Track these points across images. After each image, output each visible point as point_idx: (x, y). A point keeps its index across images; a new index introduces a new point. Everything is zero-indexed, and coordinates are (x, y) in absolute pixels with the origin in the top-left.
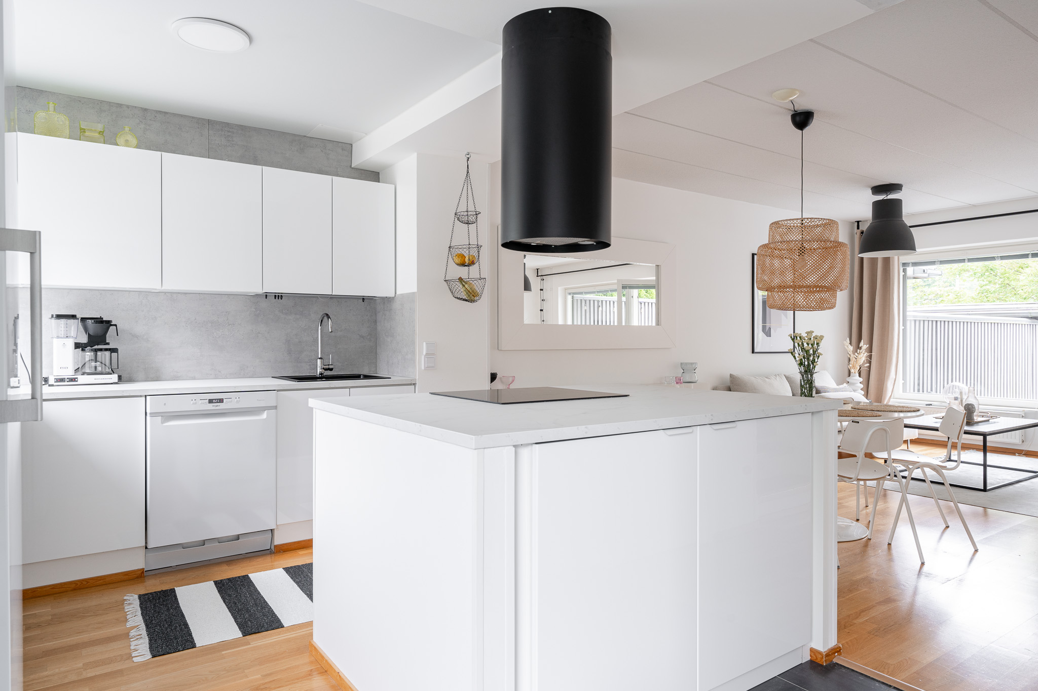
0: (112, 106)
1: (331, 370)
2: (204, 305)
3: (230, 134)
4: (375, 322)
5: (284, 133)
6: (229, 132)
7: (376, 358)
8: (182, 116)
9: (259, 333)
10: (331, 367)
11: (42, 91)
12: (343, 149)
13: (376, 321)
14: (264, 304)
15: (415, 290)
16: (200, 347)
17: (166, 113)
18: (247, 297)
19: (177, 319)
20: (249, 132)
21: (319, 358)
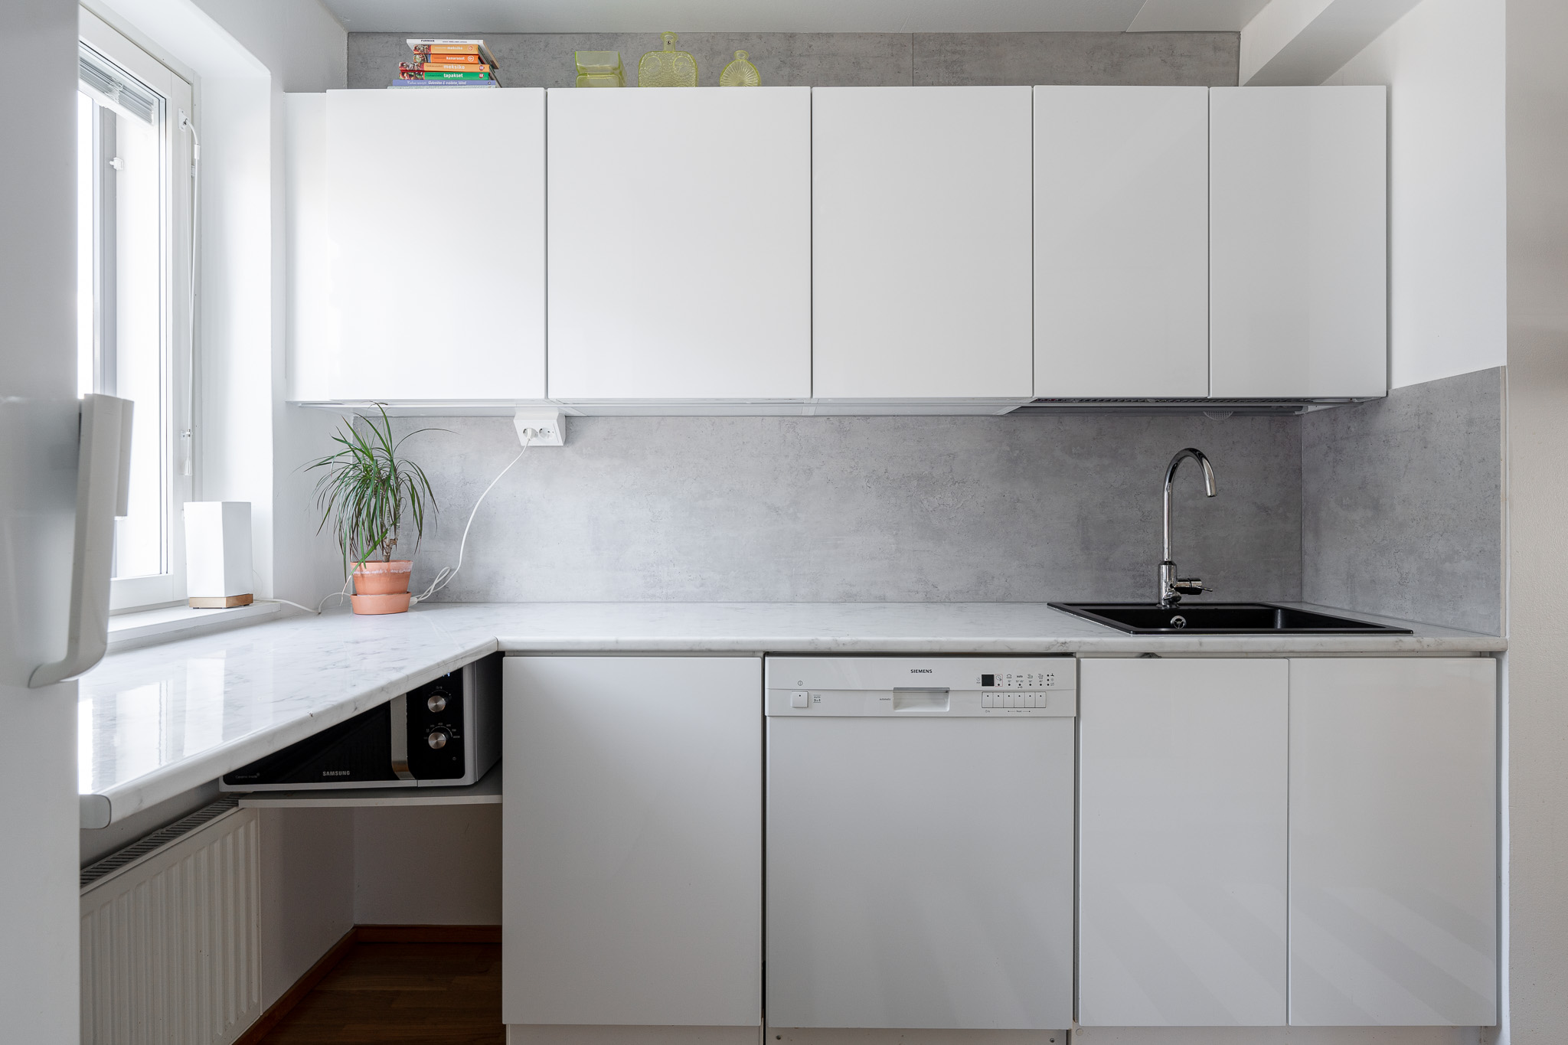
0: (732, 40)
1: (1196, 591)
2: (904, 440)
3: (956, 57)
4: (1299, 471)
5: (1074, 34)
6: (954, 53)
7: (1301, 563)
8: (860, 36)
9: (1018, 501)
10: (1195, 584)
11: (616, 34)
12: (1216, 49)
13: (1300, 469)
14: (1030, 432)
15: (1502, 361)
16: (895, 532)
17: (830, 35)
18: (991, 419)
19: (851, 472)
20: (998, 45)
21: (1165, 563)
